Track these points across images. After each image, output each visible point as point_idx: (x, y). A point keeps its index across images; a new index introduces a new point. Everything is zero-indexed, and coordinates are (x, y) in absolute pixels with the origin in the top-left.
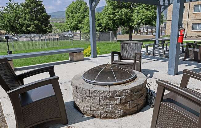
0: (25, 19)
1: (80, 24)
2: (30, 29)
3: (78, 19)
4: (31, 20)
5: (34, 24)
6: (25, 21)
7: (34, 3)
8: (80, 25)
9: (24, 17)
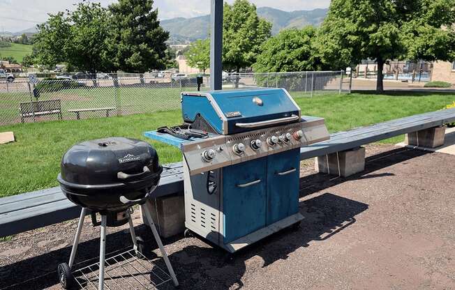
0: (119, 39)
1: (247, 52)
2: (130, 60)
3: (243, 42)
4: (133, 41)
5: (138, 50)
6: (118, 43)
7: (139, 5)
8: (247, 56)
9: (116, 35)
